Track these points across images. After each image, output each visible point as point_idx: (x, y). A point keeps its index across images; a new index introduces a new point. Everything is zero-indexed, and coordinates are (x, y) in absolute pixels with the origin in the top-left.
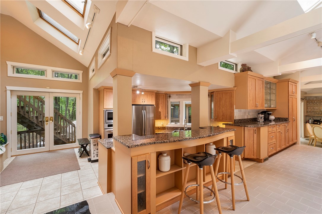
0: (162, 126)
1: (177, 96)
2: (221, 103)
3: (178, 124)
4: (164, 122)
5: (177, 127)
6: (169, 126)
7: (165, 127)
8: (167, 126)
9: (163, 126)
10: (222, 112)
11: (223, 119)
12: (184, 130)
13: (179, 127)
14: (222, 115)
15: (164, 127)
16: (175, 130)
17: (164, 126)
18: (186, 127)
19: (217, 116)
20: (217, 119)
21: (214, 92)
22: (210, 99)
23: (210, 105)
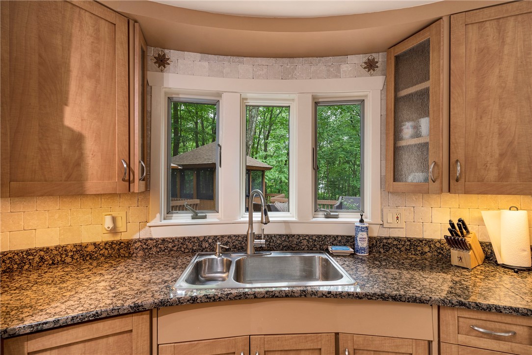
0: (109, 238)
1: (206, 64)
2: (493, 81)
3: (212, 218)
4: (120, 213)
5: (206, 239)
6: (158, 234)
7: (128, 244)
8: (143, 234)
9: (117, 238)
10: (501, 134)
11: (504, 175)
12: (250, 251)
13: (216, 238)
14: (502, 155)
15: (120, 243)
16: (195, 260)
17: (124, 237)
18: (259, 237)
19: (462, 158)
20: (462, 181)
21: (441, 18)
22: (386, 83)
23: (384, 113)
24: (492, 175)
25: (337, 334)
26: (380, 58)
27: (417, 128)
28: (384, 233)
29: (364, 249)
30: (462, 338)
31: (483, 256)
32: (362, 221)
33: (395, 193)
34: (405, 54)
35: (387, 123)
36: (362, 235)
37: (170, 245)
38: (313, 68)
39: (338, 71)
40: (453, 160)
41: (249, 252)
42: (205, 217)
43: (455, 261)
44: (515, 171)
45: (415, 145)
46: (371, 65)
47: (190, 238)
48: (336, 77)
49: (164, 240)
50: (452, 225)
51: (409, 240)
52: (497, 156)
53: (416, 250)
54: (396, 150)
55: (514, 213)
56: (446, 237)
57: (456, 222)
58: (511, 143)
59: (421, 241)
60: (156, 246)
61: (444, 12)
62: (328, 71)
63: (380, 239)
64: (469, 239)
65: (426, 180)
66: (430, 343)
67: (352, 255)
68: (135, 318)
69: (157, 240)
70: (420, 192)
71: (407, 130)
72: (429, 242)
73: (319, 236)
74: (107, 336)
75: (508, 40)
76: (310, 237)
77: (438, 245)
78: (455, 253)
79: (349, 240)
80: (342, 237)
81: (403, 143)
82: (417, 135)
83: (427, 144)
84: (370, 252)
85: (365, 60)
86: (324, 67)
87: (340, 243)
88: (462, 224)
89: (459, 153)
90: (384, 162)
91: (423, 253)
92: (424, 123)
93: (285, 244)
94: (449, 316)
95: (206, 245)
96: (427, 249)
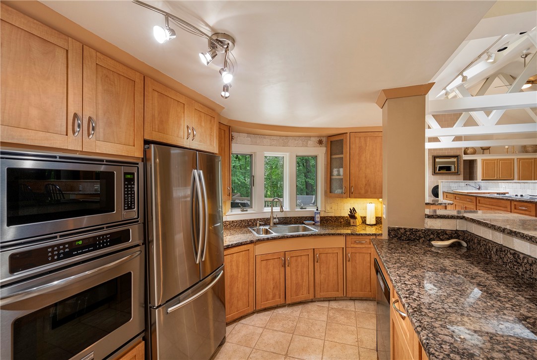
2: (363, 158)
3: (250, 211)
6: (230, 219)
11: (366, 192)
13: (255, 220)
18: (275, 218)
19: (354, 185)
20: (354, 193)
21: (347, 133)
22: (327, 151)
23: (326, 163)
24: (363, 192)
25: (314, 249)
26: (324, 140)
27: (339, 171)
28: (326, 215)
29: (318, 221)
30: (352, 245)
31: (361, 222)
32: (317, 210)
33: (331, 197)
34: (334, 141)
35: (327, 169)
36: (318, 216)
37: (235, 224)
38: (296, 142)
39: (307, 144)
40: (351, 186)
41: (271, 225)
42: (247, 211)
43: (352, 224)
44: (370, 190)
45: (338, 179)
46: (320, 142)
47: (244, 220)
48: (306, 146)
49: (233, 221)
50: (351, 209)
51: (336, 217)
52: (364, 185)
53: (338, 221)
54: (331, 179)
55: (371, 204)
56: (349, 215)
57: (352, 209)
58: (368, 181)
59: (340, 217)
60: (230, 224)
61: (348, 131)
62: (303, 143)
63: (325, 217)
64: (356, 215)
65: (342, 193)
66: (343, 248)
67: (314, 224)
68: (250, 245)
69: (230, 222)
70: (340, 197)
71: (335, 172)
72: (343, 217)
73: (299, 217)
74: (242, 251)
75: (368, 145)
76: (295, 218)
77: (346, 218)
78: (352, 221)
79: (312, 218)
80: (309, 217)
81: (333, 177)
82: (339, 175)
83: (342, 179)
84: (321, 223)
85: (318, 140)
86: (301, 142)
87: (308, 220)
88: (354, 209)
89: (353, 184)
90: (326, 184)
91: (341, 222)
92: (341, 170)
93: (284, 221)
94: (349, 238)
95: (250, 223)
96: (342, 220)
